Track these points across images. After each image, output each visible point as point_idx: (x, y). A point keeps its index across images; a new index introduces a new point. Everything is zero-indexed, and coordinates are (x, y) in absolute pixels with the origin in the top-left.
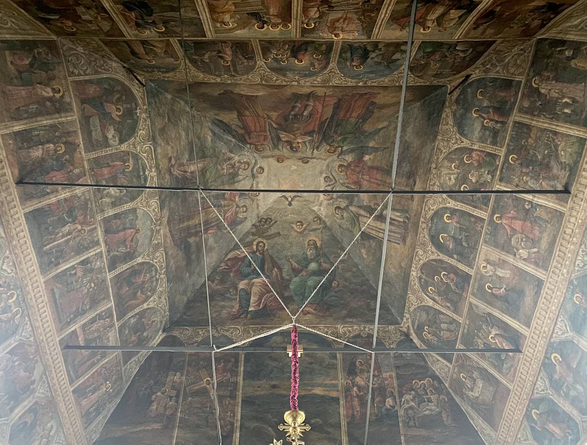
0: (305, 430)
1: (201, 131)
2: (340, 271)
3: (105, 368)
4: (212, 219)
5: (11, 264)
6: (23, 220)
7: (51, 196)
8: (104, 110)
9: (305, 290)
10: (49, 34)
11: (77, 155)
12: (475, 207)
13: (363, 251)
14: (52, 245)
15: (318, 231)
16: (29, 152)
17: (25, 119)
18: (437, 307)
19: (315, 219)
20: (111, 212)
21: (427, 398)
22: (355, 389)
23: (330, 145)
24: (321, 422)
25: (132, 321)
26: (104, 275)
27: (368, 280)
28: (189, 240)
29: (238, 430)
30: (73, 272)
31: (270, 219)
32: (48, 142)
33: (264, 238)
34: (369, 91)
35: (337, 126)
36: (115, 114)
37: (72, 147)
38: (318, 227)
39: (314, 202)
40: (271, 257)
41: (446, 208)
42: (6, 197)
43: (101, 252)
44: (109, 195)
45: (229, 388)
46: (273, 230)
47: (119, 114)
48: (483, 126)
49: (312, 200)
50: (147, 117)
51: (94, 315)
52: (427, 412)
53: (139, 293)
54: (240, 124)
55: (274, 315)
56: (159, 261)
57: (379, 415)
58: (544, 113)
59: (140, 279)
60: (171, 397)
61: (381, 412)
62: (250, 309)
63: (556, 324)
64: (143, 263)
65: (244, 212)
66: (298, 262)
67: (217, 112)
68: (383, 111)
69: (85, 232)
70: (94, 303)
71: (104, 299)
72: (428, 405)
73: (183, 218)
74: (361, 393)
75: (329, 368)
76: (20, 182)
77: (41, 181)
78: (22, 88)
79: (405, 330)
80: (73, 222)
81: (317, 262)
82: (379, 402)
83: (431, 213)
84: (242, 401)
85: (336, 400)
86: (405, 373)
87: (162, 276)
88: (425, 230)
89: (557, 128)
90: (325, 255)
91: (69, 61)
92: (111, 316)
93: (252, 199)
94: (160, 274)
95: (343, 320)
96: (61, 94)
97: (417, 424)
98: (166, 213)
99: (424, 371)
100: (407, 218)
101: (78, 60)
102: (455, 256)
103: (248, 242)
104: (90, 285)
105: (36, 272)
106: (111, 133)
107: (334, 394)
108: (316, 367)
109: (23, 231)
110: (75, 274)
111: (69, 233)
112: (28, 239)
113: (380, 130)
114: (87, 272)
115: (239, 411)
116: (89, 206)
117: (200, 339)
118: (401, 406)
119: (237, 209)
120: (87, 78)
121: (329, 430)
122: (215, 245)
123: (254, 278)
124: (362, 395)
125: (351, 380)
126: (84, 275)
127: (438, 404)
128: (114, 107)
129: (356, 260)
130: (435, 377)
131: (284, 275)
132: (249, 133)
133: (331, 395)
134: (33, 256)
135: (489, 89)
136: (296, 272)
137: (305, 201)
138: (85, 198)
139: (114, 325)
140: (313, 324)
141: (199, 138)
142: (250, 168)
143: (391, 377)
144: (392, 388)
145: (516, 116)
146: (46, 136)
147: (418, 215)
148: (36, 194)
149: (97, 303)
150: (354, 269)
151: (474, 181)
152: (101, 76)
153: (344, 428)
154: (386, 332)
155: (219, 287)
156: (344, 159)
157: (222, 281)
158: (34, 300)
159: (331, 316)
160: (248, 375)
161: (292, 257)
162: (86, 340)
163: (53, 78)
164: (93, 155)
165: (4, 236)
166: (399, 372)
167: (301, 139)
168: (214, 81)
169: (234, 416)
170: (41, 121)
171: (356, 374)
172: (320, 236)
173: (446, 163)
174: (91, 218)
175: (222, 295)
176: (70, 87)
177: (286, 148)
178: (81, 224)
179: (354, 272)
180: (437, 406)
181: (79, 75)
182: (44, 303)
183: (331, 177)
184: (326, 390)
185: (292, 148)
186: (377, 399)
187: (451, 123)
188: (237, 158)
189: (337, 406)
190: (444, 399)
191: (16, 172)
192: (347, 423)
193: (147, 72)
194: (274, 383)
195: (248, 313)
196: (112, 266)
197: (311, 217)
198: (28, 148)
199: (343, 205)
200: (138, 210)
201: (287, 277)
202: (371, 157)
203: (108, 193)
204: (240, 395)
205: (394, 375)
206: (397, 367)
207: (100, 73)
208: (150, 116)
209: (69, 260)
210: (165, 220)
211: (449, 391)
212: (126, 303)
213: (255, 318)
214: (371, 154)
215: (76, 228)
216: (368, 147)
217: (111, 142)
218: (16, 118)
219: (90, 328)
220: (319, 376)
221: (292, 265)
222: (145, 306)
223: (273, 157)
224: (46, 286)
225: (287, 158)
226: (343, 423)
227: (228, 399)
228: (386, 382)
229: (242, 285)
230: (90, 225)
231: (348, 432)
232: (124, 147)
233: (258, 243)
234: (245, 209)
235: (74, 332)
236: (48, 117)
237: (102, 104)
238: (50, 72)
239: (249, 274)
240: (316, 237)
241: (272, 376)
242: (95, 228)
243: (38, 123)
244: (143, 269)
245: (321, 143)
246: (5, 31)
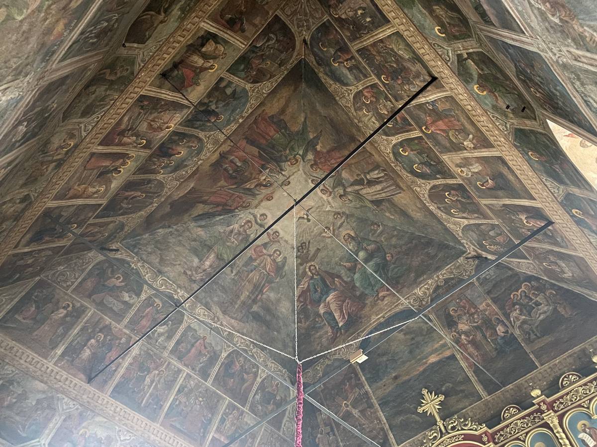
0: (440, 401)
1: (192, 234)
2: (386, 243)
3: (263, 443)
4: (258, 281)
5: (125, 433)
6: (112, 400)
7: (119, 370)
8: (109, 287)
9: (369, 279)
10: (32, 281)
11: (114, 331)
12: (407, 131)
13: (387, 214)
14: (146, 399)
15: (345, 224)
16: (80, 358)
17: (61, 342)
18: (472, 222)
19: (335, 216)
20: (172, 344)
21: (533, 303)
22: (463, 337)
23: (288, 161)
24: (451, 385)
25: (258, 397)
26: (203, 386)
27: (412, 234)
28: (253, 310)
29: (390, 432)
30: (177, 403)
31: (304, 243)
32: (88, 340)
33: (310, 261)
34: (254, 117)
35: (273, 147)
36: (118, 283)
37: (107, 329)
38: (342, 221)
39: (323, 205)
40: (326, 272)
41: (395, 145)
42: (88, 397)
43: (188, 374)
44: (160, 335)
45: (364, 401)
46: (312, 250)
47: (120, 280)
48: (348, 68)
49: (321, 204)
50: (143, 263)
51: (220, 417)
52: (542, 317)
53: (245, 376)
54: (212, 206)
55: (360, 318)
56: (241, 343)
57: (498, 347)
58: (361, 32)
59: (237, 366)
60: (328, 434)
61: (498, 343)
62: (340, 325)
63: (546, 185)
64: (229, 355)
65: (279, 255)
66: (348, 261)
67: (188, 214)
68: (287, 112)
69: (163, 372)
70: (213, 409)
71: (218, 401)
72: (538, 310)
73: (233, 300)
74: (471, 337)
75: (430, 333)
76: (90, 380)
77: (103, 367)
78: (43, 326)
79: (475, 253)
80: (149, 372)
81: (362, 249)
82: (491, 336)
83: (391, 155)
84: (379, 405)
85: (453, 357)
86: (499, 293)
87: (254, 350)
88: (402, 171)
89: (378, 36)
90: (364, 239)
91: (59, 282)
92: (235, 407)
93: (276, 242)
94: (251, 350)
95: (416, 283)
96: (71, 306)
97: (538, 335)
98: (216, 309)
99: (516, 279)
100: (384, 170)
101: (64, 275)
102: (438, 176)
103: (302, 273)
104: (199, 400)
105: (149, 424)
106: (126, 297)
107: (448, 353)
108: (420, 339)
109: (117, 407)
110: (180, 402)
111: (152, 382)
112: (124, 408)
113: (305, 121)
114: (187, 395)
115: (381, 414)
116: (152, 353)
117: (321, 374)
118: (513, 327)
119: (272, 258)
120: (79, 280)
121: (461, 388)
122: (279, 295)
123: (326, 299)
124: (473, 339)
125: (455, 331)
126: (187, 398)
127: (548, 301)
128: (113, 279)
129: (391, 225)
130: (529, 278)
131: (345, 279)
132: (226, 205)
133: (446, 356)
134: (138, 416)
135: (323, 39)
136: (352, 270)
137: (317, 208)
138: (144, 351)
139: (243, 412)
140: (394, 303)
141: (195, 240)
142: (253, 223)
143: (488, 305)
144: (495, 315)
145: (354, 47)
146: (84, 338)
147: (387, 163)
148: (107, 377)
149: (215, 408)
150: (395, 233)
151: (386, 113)
152: (88, 270)
153: (473, 379)
154: (458, 267)
155: (307, 323)
156: (310, 160)
157: (307, 317)
158: (162, 441)
159: (403, 287)
160: (371, 381)
161: (341, 260)
162: (227, 437)
163: (58, 301)
164: (126, 321)
165: (106, 420)
166: (492, 296)
167: (262, 176)
168: (155, 208)
169: (380, 422)
170: (72, 333)
171: (456, 324)
172: (349, 227)
173: (360, 113)
174: (160, 359)
175: (314, 328)
176: (74, 296)
177: (262, 189)
178: (156, 369)
179: (397, 236)
180: (548, 305)
181: (73, 283)
182: (172, 438)
183: (314, 178)
184: (439, 355)
185: (265, 186)
186: (488, 333)
187: (332, 82)
188: (236, 226)
189: (457, 362)
190: (551, 293)
191: (82, 376)
192: (474, 372)
193: (113, 239)
194: (394, 375)
195: (340, 329)
196: (205, 375)
197: (331, 218)
198: (78, 356)
199: (342, 192)
200: (191, 325)
201: (349, 279)
202: (320, 144)
203: (158, 333)
204: (375, 401)
205: (489, 301)
206: (489, 293)
207: (86, 268)
208: (144, 261)
209: (166, 398)
210: (220, 314)
211: (551, 283)
212: (240, 389)
213: (348, 330)
214: (318, 143)
215: (155, 374)
216: (311, 140)
217: (132, 302)
218: (54, 346)
219: (224, 428)
220: (425, 345)
221: (345, 266)
222: (259, 380)
223: (262, 201)
224: (163, 426)
225: (272, 193)
226: (469, 375)
227: (368, 409)
228: (487, 313)
229: (322, 310)
230: (164, 364)
231: (479, 380)
232: (143, 296)
233: (309, 268)
234: (278, 253)
235: (214, 439)
236: (75, 326)
237: (104, 285)
238: (53, 300)
239: (320, 298)
240: (347, 229)
241: (389, 370)
242: (169, 363)
243: (72, 335)
244: (233, 358)
245: (279, 166)
246: (5, 306)
